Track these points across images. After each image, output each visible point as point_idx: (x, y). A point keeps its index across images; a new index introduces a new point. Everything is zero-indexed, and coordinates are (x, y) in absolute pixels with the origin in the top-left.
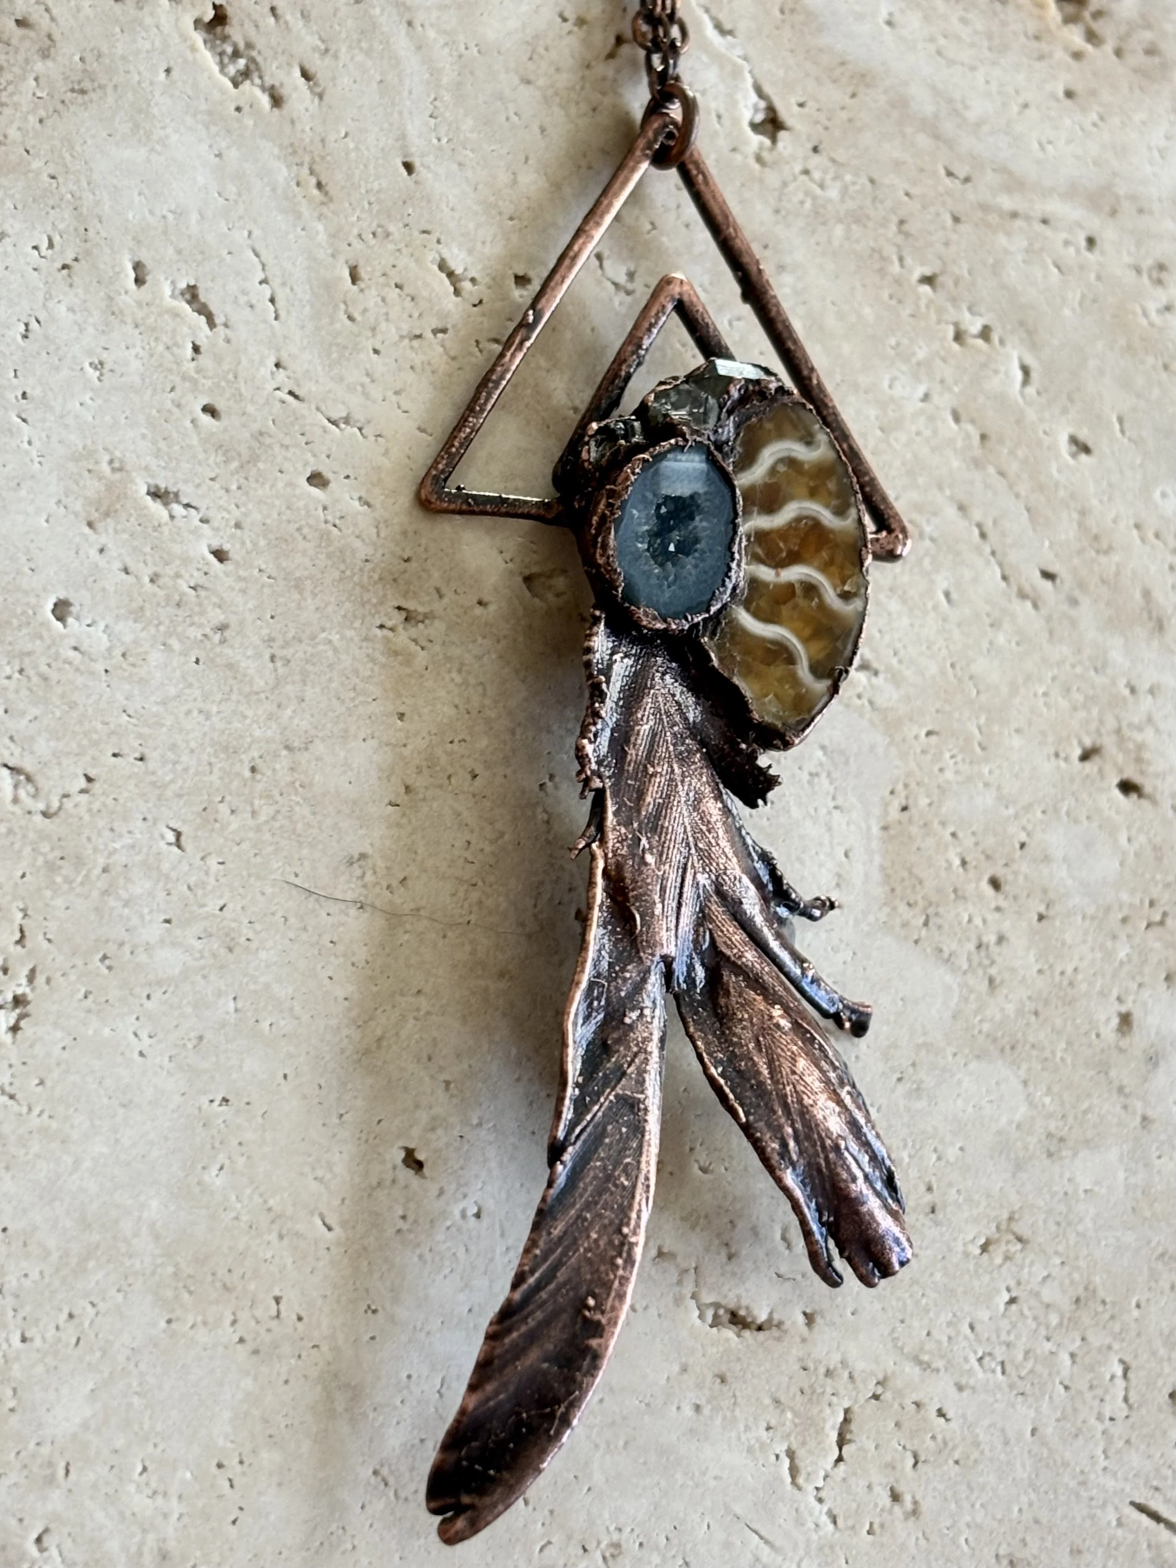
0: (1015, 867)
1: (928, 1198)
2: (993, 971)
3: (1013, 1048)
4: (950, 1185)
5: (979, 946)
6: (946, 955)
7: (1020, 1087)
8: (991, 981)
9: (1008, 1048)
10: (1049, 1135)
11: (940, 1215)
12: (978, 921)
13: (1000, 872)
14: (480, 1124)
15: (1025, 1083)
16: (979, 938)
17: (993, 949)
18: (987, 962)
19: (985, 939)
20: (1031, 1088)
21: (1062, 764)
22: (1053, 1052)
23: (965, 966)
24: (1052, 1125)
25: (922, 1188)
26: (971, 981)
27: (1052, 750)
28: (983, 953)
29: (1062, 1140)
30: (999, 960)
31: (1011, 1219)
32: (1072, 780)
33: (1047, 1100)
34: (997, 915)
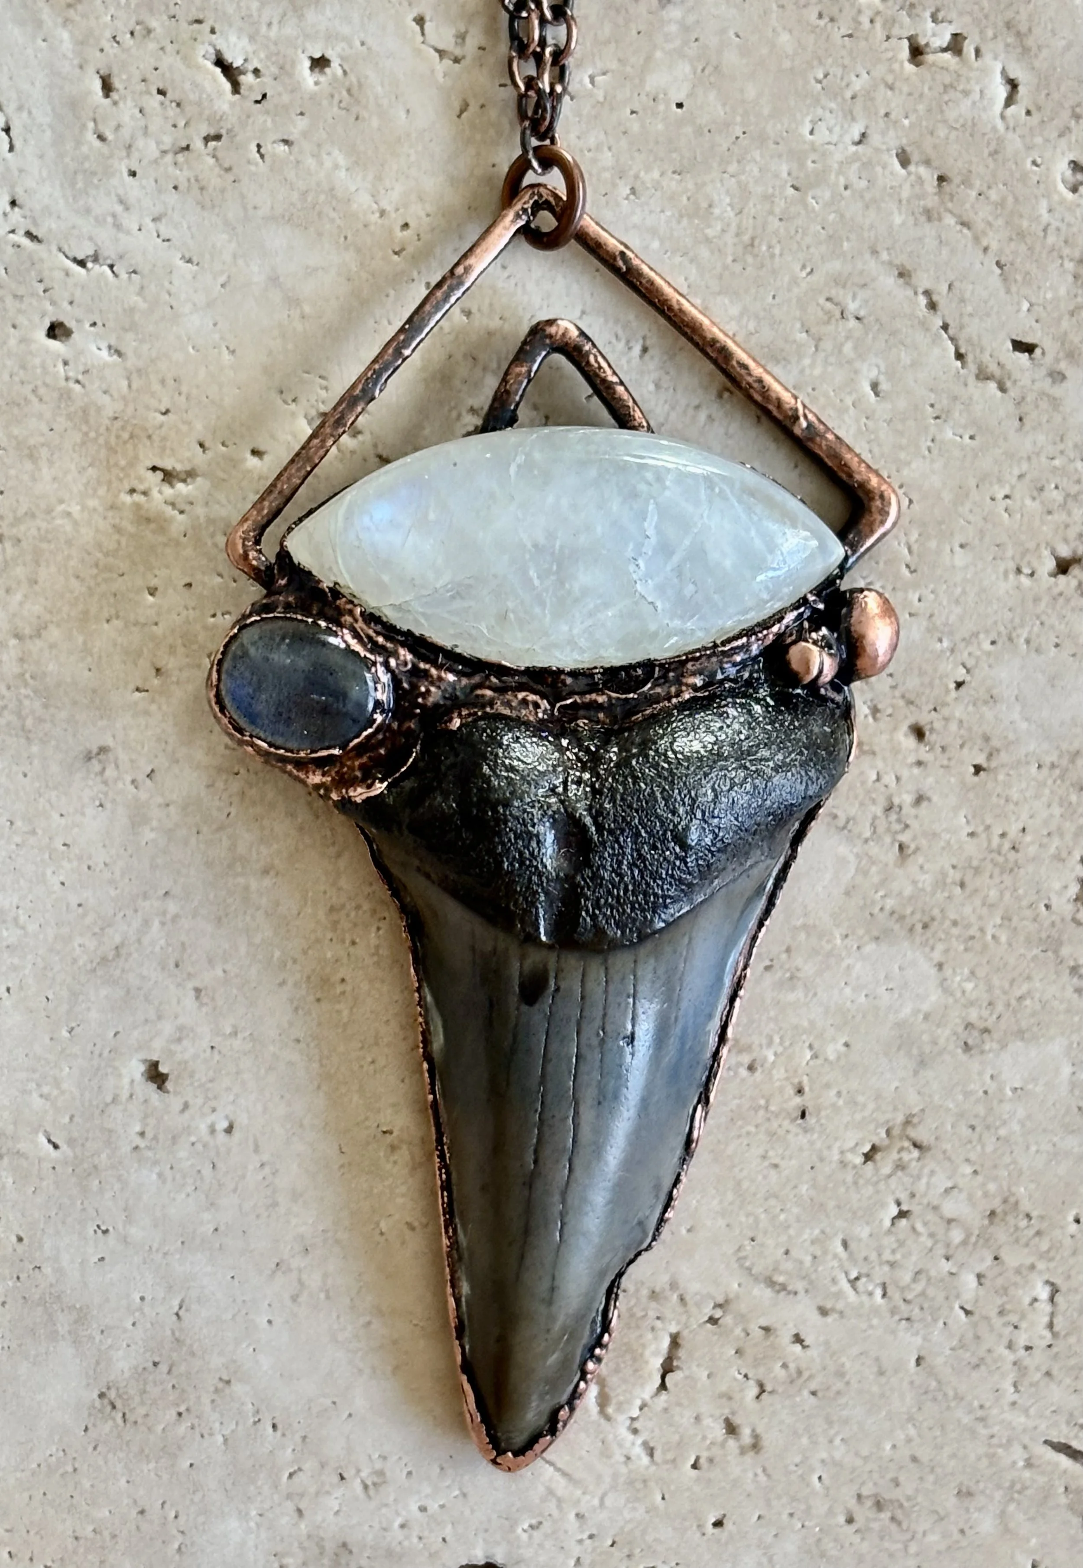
0: (945, 711)
1: (798, 1100)
2: (904, 838)
3: (925, 926)
4: (828, 1086)
5: (889, 809)
6: (841, 822)
7: (933, 971)
8: (901, 847)
9: (919, 927)
10: (969, 1026)
11: (811, 1120)
12: (889, 779)
13: (924, 718)
14: (235, 1033)
15: (940, 966)
16: (890, 799)
17: (908, 810)
18: (898, 827)
19: (896, 801)
20: (948, 971)
21: (1025, 581)
22: (982, 930)
23: (867, 834)
24: (973, 1015)
25: (790, 1091)
26: (874, 849)
27: (1012, 566)
28: (893, 817)
29: (986, 1031)
30: (914, 824)
31: (907, 1122)
32: (1037, 600)
33: (969, 986)
34: (916, 771)
